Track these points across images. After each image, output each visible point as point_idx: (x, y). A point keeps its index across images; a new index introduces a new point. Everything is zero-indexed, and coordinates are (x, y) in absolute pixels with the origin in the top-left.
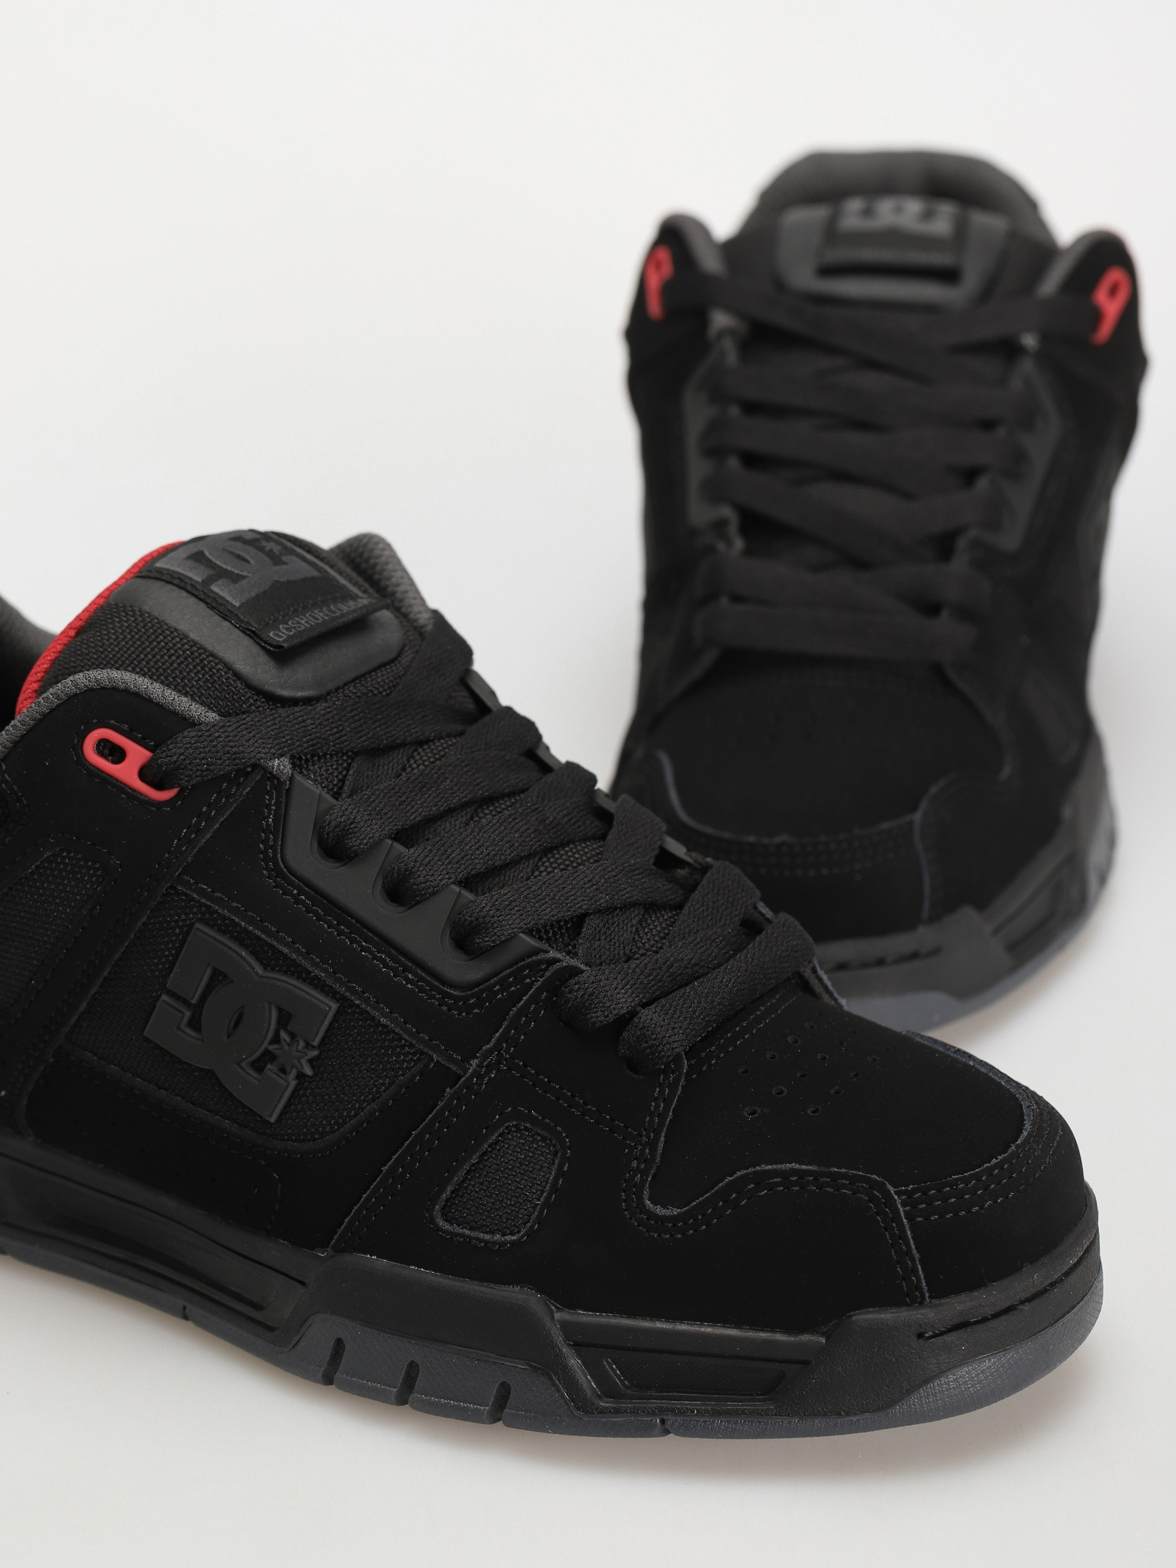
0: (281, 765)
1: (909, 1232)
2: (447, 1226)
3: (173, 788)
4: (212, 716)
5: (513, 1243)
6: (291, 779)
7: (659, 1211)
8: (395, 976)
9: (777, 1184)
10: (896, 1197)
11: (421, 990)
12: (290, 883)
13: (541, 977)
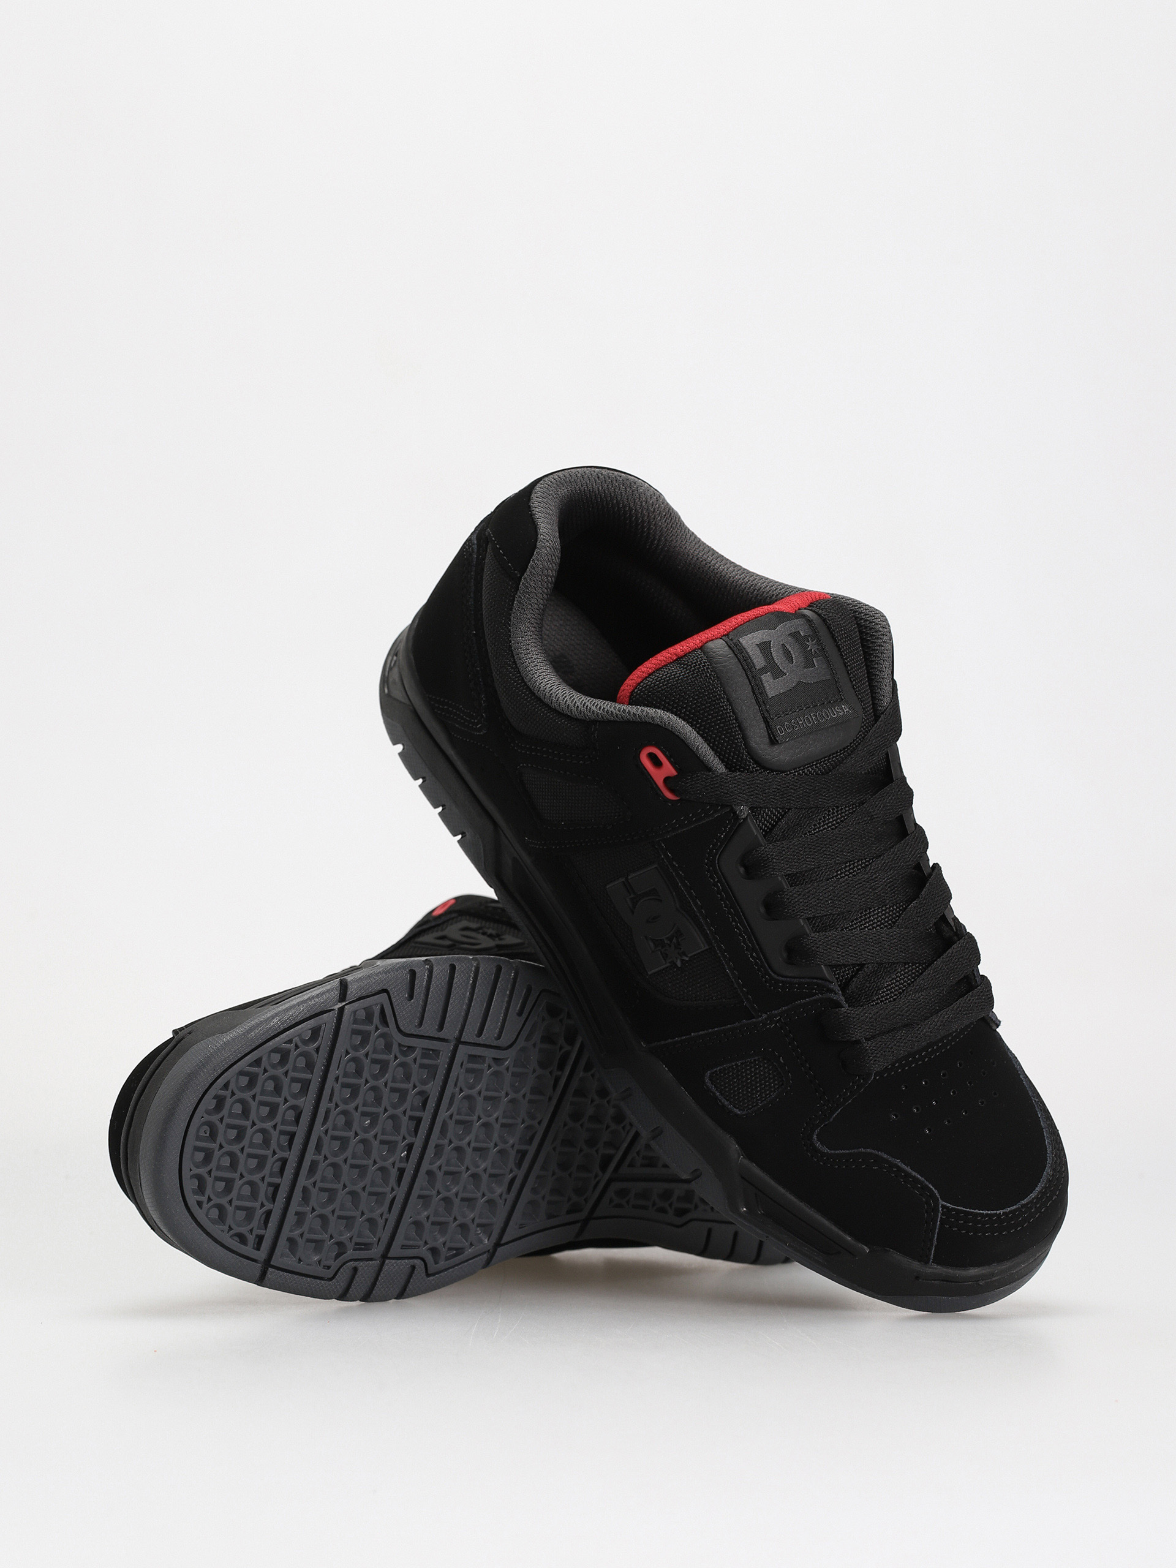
0: (743, 811)
1: (937, 1230)
2: (709, 1084)
3: (677, 796)
4: (721, 768)
5: (737, 1115)
6: (745, 819)
7: (818, 1144)
8: (747, 950)
9: (885, 1168)
10: (941, 1209)
11: (756, 964)
12: (717, 874)
13: (822, 994)
